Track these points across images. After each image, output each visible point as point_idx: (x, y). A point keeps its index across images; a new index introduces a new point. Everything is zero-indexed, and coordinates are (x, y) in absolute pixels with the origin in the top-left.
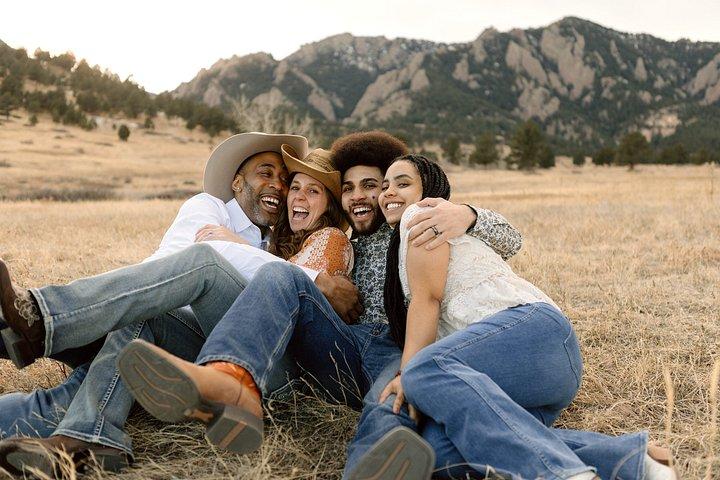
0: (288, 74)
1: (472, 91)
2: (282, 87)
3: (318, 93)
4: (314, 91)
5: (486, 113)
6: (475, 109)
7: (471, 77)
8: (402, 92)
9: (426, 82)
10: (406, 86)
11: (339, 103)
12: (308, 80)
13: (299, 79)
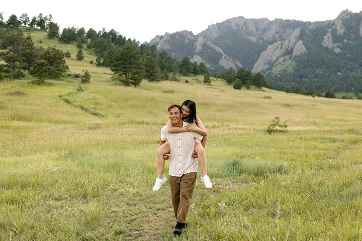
0: (205, 45)
1: (337, 55)
2: (201, 54)
3: (225, 58)
4: (223, 57)
5: (352, 70)
6: (343, 68)
7: (335, 45)
8: (287, 57)
9: (304, 49)
10: (289, 52)
11: (240, 65)
13: (212, 49)
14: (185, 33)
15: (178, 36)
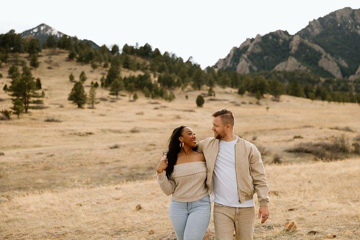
0: (301, 45)
2: (297, 55)
3: (326, 57)
4: (323, 56)
11: (344, 64)
12: (317, 48)
13: (310, 48)
14: (279, 33)
15: (270, 37)
